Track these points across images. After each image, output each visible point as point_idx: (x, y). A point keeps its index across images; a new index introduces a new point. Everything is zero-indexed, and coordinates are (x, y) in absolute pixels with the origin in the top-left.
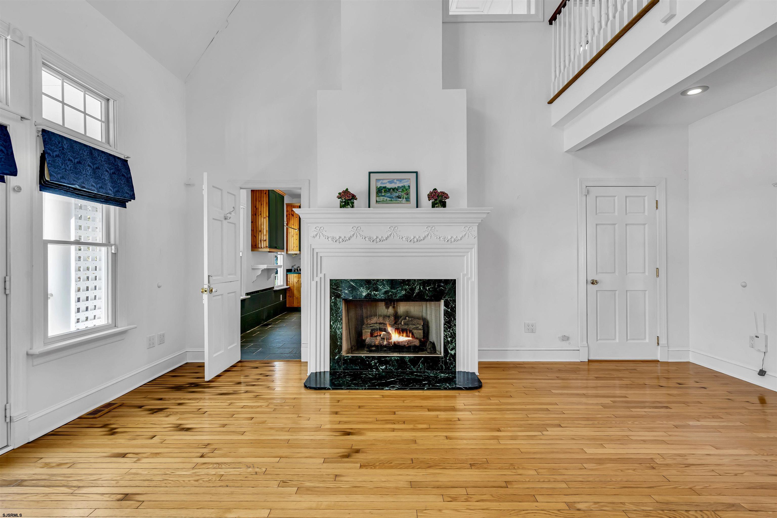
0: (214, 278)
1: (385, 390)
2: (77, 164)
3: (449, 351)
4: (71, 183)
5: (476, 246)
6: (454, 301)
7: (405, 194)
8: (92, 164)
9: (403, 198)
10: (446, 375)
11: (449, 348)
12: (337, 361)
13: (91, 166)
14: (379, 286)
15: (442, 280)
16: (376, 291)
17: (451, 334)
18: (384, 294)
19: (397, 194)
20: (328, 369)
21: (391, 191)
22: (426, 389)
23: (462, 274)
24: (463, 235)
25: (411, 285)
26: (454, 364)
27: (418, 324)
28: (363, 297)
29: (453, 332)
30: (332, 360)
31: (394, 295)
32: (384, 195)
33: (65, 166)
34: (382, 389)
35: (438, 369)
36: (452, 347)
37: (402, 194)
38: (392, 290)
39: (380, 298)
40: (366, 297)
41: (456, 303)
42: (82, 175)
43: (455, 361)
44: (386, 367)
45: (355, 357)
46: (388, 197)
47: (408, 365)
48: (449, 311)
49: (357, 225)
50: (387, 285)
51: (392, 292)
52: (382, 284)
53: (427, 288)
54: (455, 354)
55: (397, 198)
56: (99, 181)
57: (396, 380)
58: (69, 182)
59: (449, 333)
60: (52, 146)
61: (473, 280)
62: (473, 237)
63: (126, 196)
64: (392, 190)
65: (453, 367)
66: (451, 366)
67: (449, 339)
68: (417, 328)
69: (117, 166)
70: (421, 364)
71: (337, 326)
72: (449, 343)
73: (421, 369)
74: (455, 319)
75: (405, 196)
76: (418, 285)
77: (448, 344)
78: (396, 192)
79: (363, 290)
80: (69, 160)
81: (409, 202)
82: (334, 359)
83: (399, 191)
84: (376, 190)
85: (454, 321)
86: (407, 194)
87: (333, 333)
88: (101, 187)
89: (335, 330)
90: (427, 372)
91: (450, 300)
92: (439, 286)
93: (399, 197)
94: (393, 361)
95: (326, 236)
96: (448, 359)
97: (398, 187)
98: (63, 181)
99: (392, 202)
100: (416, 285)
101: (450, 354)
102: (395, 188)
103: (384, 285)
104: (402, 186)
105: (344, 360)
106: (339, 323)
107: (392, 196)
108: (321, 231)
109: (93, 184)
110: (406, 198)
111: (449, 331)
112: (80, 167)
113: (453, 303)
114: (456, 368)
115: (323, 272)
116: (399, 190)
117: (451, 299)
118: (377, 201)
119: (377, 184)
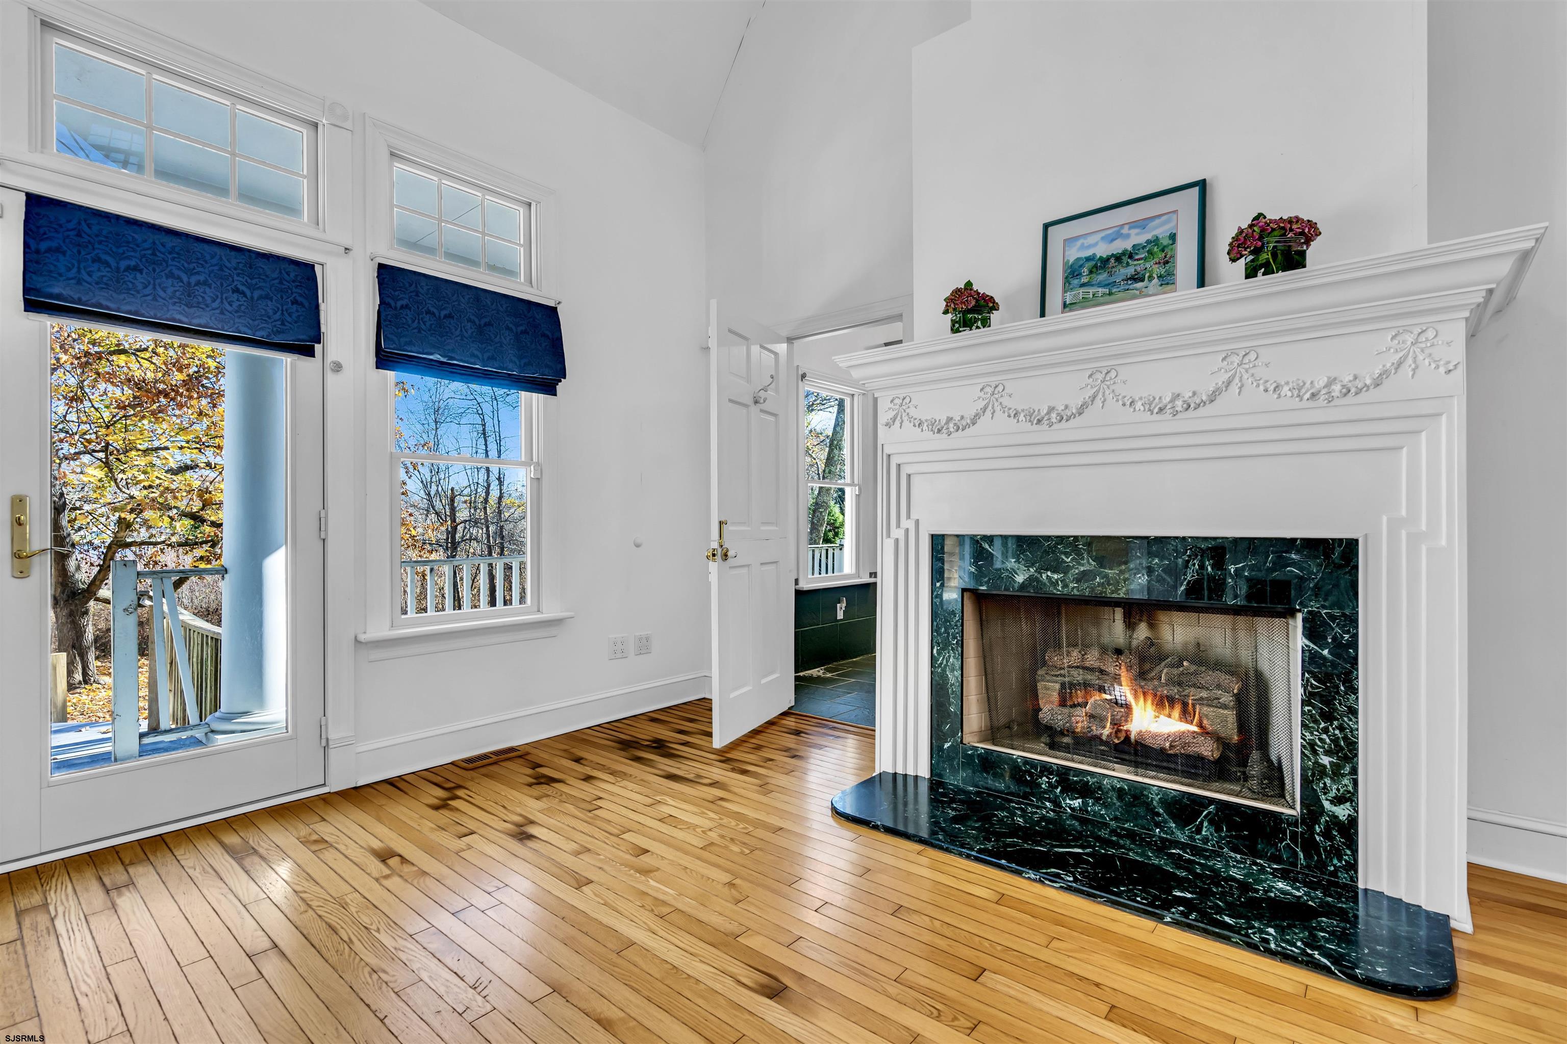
0: (731, 528)
1: (1024, 878)
2: (444, 318)
3: (1327, 805)
4: (425, 351)
5: (1458, 408)
6: (1353, 620)
7: (1159, 263)
8: (477, 318)
9: (1149, 277)
10: (1298, 889)
11: (1325, 794)
12: (948, 756)
13: (474, 322)
14: (1063, 557)
15: (1295, 540)
16: (1054, 572)
17: (1335, 741)
18: (1078, 580)
19: (1130, 271)
20: (924, 771)
21: (1111, 265)
22: (1169, 919)
23: (1385, 519)
24: (1388, 365)
25: (1170, 554)
26: (1346, 857)
27: (1219, 687)
28: (1016, 586)
29: (1345, 738)
30: (936, 750)
31: (1109, 584)
32: (1089, 282)
33: (419, 322)
34: (1019, 873)
35: (1276, 859)
36: (1338, 790)
37: (1148, 265)
38: (1105, 569)
39: (1065, 592)
40: (1023, 586)
41: (1357, 627)
42: (453, 337)
43: (1352, 843)
44: (1085, 804)
45: (995, 754)
46: (1100, 285)
47: (1158, 815)
48: (1324, 658)
49: (993, 380)
50: (1088, 553)
51: (1106, 576)
52: (1073, 551)
53: (1232, 569)
54: (1353, 821)
55: (1130, 282)
56: (490, 347)
57: (1086, 854)
58: (421, 350)
59: (1324, 736)
60: (395, 291)
61: (1443, 542)
62: (1442, 370)
63: (546, 373)
64: (1112, 260)
65: (1343, 867)
66: (1335, 861)
67: (1325, 760)
68: (1212, 702)
69: (532, 319)
70: (1205, 824)
71: (947, 662)
72: (1327, 775)
73: (1206, 840)
74: (1353, 690)
75: (1157, 270)
76: (1196, 556)
77: (1322, 778)
78: (1128, 262)
79: (1016, 565)
80: (428, 312)
81: (1170, 287)
82: (941, 748)
83: (1138, 260)
84: (1064, 271)
85: (1346, 693)
86: (1167, 262)
87: (937, 678)
88: (492, 358)
89: (944, 670)
90: (1227, 859)
91: (1333, 618)
92: (1280, 563)
93: (1136, 278)
94: (1107, 793)
95: (916, 419)
96: (1318, 830)
97: (1134, 246)
98: (409, 349)
99: (1112, 297)
100: (1189, 556)
101: (1328, 816)
102: (1124, 253)
103: (1079, 554)
104: (1148, 242)
105: (966, 756)
106: (955, 653)
107: (1112, 279)
108: (904, 407)
109: (476, 352)
110: (1160, 277)
111: (1326, 731)
112: (450, 323)
113: (1345, 626)
114: (1356, 872)
115: (914, 516)
116: (1137, 257)
117: (1337, 612)
118: (1065, 305)
119: (1067, 253)
